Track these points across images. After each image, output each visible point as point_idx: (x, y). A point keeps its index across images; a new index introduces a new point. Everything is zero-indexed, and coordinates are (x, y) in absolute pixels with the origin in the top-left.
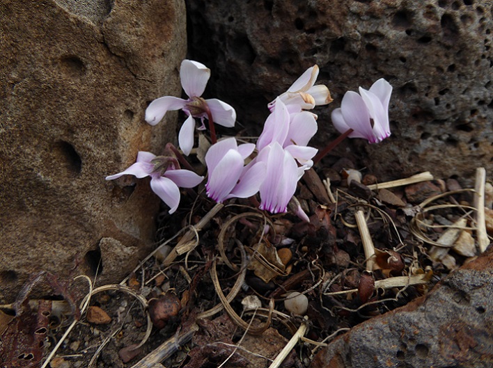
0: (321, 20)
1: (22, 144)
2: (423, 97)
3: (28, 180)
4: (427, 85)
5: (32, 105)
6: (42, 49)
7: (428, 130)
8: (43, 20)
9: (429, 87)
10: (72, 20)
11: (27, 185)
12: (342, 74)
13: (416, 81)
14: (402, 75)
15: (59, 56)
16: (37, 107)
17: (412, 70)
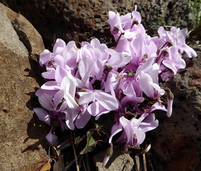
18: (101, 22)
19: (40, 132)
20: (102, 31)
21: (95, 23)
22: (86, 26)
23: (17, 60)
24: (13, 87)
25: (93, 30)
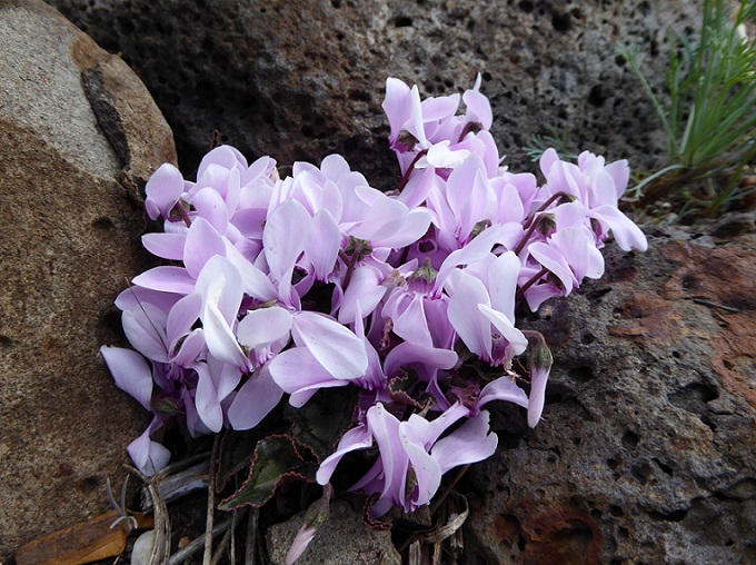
0: (329, 124)
1: (74, 325)
3: (88, 364)
5: (75, 280)
6: (74, 218)
8: (69, 188)
10: (96, 181)
11: (87, 371)
15: (90, 221)
16: (81, 280)
18: (369, 114)
19: (111, 427)
20: (369, 141)
21: (350, 116)
22: (320, 120)
23: (73, 187)
24: (46, 268)
25: (342, 136)
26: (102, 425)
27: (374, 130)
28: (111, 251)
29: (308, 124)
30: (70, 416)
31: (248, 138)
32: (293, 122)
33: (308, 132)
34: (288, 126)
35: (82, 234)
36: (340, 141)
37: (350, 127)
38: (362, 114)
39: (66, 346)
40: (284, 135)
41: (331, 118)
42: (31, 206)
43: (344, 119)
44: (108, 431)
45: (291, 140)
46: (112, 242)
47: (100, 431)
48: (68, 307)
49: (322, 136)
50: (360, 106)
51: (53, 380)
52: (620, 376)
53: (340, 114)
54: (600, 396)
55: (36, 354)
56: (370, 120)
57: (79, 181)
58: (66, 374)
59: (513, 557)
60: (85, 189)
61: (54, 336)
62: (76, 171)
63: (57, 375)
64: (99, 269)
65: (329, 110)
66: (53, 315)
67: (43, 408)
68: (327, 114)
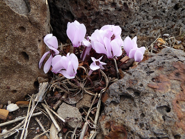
0: (92, 7)
1: (12, 54)
2: (121, 25)
3: (15, 64)
4: (122, 22)
5: (13, 43)
6: (13, 26)
7: (124, 34)
8: (12, 18)
9: (123, 23)
10: (20, 16)
11: (15, 65)
12: (99, 21)
13: (119, 22)
14: (115, 20)
15: (18, 27)
16: (14, 43)
17: (118, 19)
18: (104, 5)
19: (21, 79)
20: (102, 14)
21: (98, 5)
22: (90, 5)
24: (5, 39)
25: (95, 11)
26: (18, 78)
27: (104, 10)
28: (24, 36)
29: (86, 6)
30: (10, 75)
31: (70, 7)
32: (82, 5)
33: (86, 8)
34: (81, 5)
35: (15, 30)
36: (94, 12)
37: (98, 9)
38: (102, 5)
39: (10, 59)
40: (79, 8)
41: (92, 5)
42: (2, 22)
43: (96, 6)
44: (20, 80)
45: (81, 10)
46: (24, 33)
47: (17, 80)
48: (11, 49)
49: (90, 10)
50: (102, 3)
51: (6, 67)
52: (146, 98)
53: (95, 4)
54: (139, 101)
55: (2, 60)
56: (104, 7)
57: (15, 16)
58: (9, 66)
59: (107, 132)
60: (17, 18)
61: (6, 56)
62: (15, 13)
63: (7, 66)
64: (20, 40)
65: (92, 3)
66: (6, 51)
67: (3, 73)
68: (91, 4)
